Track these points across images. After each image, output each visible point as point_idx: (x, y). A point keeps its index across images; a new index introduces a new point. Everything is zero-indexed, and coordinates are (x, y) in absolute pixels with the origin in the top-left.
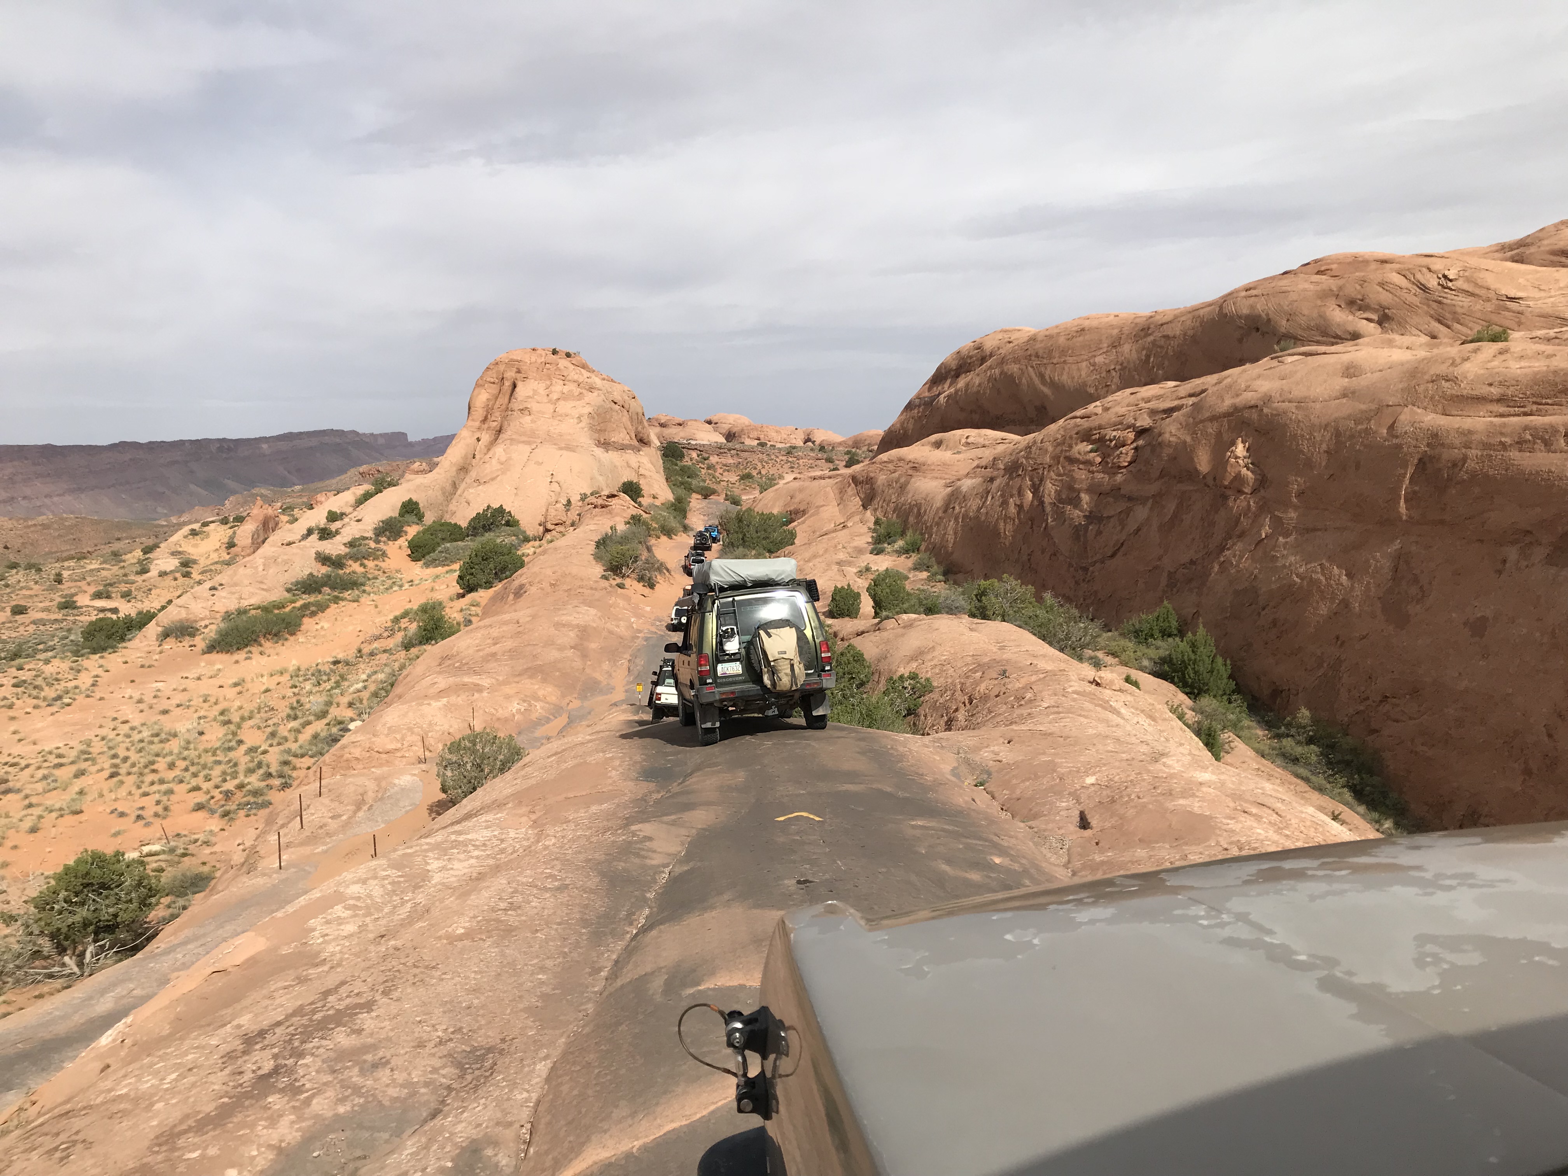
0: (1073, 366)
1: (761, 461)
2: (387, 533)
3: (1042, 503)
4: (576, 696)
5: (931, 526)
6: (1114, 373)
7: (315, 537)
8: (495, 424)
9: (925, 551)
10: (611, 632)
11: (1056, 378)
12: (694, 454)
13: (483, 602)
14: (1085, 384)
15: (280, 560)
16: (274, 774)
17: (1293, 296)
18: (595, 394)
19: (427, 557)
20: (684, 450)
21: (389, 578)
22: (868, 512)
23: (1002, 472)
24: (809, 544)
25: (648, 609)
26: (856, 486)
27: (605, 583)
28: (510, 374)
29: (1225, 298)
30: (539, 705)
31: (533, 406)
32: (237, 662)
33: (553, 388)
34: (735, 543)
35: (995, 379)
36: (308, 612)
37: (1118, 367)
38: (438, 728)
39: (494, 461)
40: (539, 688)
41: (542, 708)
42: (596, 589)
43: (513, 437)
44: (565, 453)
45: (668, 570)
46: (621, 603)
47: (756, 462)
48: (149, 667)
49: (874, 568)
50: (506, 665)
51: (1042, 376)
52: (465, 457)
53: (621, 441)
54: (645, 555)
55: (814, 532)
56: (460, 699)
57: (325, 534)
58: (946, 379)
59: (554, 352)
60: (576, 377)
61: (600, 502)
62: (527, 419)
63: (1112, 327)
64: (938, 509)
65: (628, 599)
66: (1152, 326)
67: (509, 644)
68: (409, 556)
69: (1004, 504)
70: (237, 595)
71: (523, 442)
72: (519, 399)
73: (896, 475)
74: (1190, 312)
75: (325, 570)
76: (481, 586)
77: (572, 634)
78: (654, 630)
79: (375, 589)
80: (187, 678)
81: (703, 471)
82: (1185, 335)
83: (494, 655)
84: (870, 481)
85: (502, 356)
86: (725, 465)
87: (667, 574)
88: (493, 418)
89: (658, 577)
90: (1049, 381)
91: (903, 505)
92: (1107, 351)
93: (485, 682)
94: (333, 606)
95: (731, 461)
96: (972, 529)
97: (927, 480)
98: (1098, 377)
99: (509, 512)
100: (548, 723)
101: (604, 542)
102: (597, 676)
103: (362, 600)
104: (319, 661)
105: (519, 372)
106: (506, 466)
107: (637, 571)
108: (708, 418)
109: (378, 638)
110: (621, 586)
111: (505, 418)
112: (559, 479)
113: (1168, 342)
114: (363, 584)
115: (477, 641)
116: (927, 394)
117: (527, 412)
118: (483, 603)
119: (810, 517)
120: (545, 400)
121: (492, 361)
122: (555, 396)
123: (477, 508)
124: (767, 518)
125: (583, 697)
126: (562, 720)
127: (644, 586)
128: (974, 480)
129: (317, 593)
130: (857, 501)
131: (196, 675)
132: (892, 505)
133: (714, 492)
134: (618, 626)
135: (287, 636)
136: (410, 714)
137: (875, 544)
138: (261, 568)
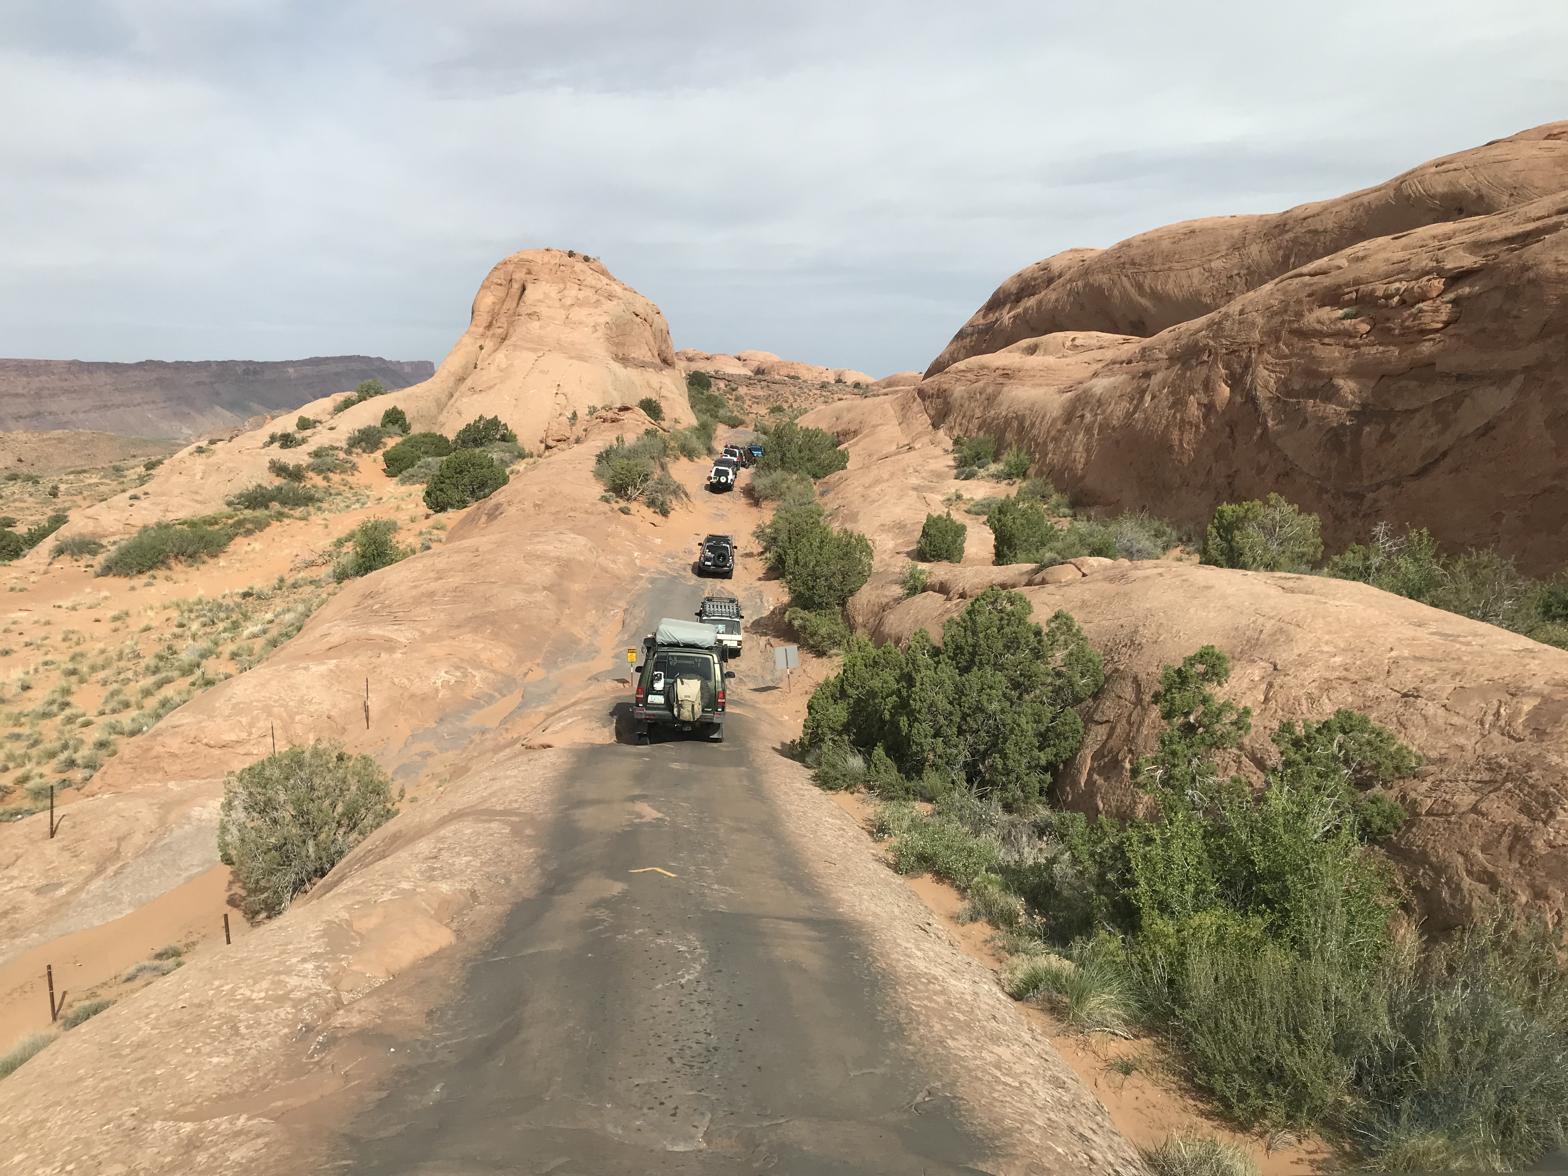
0: (1181, 273)
1: (793, 394)
2: (363, 444)
3: (1251, 399)
4: (538, 661)
5: (1045, 442)
6: (1238, 279)
7: (277, 445)
8: (500, 330)
9: (1036, 475)
10: (604, 570)
11: (1159, 288)
12: (722, 384)
13: (450, 525)
14: (1198, 293)
15: (224, 468)
16: (79, 761)
17: (1518, 165)
18: (615, 303)
19: (404, 472)
20: (712, 380)
21: (355, 494)
22: (941, 432)
23: (1165, 364)
24: (865, 467)
25: (658, 541)
26: (924, 400)
27: (606, 507)
28: (519, 275)
29: (1402, 180)
30: (478, 675)
31: (543, 310)
32: (133, 589)
33: (566, 292)
34: (772, 465)
35: (1078, 293)
36: (242, 530)
37: (1243, 272)
38: (312, 708)
39: (492, 367)
40: (484, 649)
41: (484, 680)
42: (592, 513)
43: (518, 343)
44: (575, 362)
45: (686, 495)
46: (624, 532)
47: (788, 395)
48: (21, 590)
49: (966, 496)
50: (444, 610)
51: (1140, 287)
52: (465, 368)
53: (641, 358)
54: (657, 473)
55: (870, 456)
56: (355, 663)
57: (287, 441)
58: (1004, 304)
59: (571, 254)
60: (594, 283)
61: (610, 415)
62: (536, 324)
63: (1232, 227)
64: (1054, 421)
65: (633, 528)
66: (1291, 222)
67: (456, 580)
68: (384, 470)
69: (1179, 403)
70: (162, 507)
71: (528, 349)
72: (528, 302)
73: (981, 384)
74: (1346, 201)
75: (278, 482)
76: (452, 506)
77: (548, 570)
78: (664, 569)
79: (333, 507)
80: (59, 607)
81: (731, 402)
82: (1341, 227)
83: (432, 594)
84: (942, 394)
85: (510, 254)
86: (755, 397)
87: (685, 499)
88: (499, 324)
89: (674, 502)
90: (1149, 291)
91: (994, 419)
92: (1227, 255)
93: (402, 635)
94: (274, 524)
95: (761, 393)
96: (1118, 442)
97: (1026, 388)
98: (1216, 284)
99: (505, 425)
100: (489, 703)
101: (607, 455)
102: (578, 631)
103: (313, 518)
104: (227, 592)
105: (529, 273)
106: (506, 373)
107: (647, 493)
108: (737, 355)
109: (312, 564)
110: (625, 511)
111: (511, 323)
112: (565, 391)
113: (1316, 238)
114: (320, 501)
115: (415, 574)
116: (982, 321)
117: (535, 317)
118: (449, 528)
119: (866, 436)
120: (557, 304)
121: (501, 260)
122: (569, 302)
123: (470, 418)
124: (811, 435)
125: (551, 662)
126: (513, 700)
127: (655, 512)
128: (1112, 379)
129: (263, 508)
130: (925, 419)
131: (69, 604)
132: (976, 422)
133: (742, 423)
134: (614, 562)
135: (206, 558)
136: (274, 683)
137: (957, 467)
138: (198, 477)
